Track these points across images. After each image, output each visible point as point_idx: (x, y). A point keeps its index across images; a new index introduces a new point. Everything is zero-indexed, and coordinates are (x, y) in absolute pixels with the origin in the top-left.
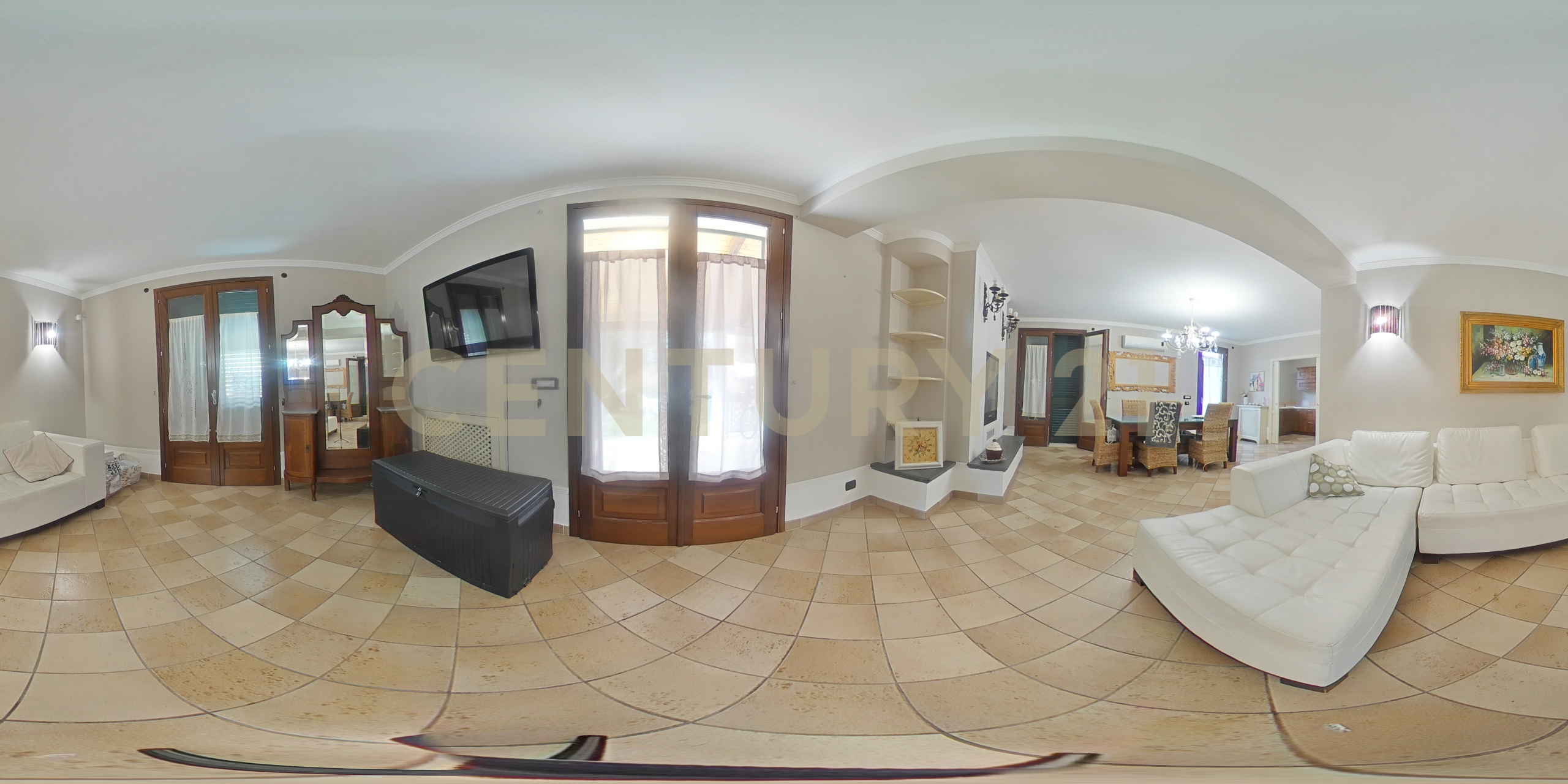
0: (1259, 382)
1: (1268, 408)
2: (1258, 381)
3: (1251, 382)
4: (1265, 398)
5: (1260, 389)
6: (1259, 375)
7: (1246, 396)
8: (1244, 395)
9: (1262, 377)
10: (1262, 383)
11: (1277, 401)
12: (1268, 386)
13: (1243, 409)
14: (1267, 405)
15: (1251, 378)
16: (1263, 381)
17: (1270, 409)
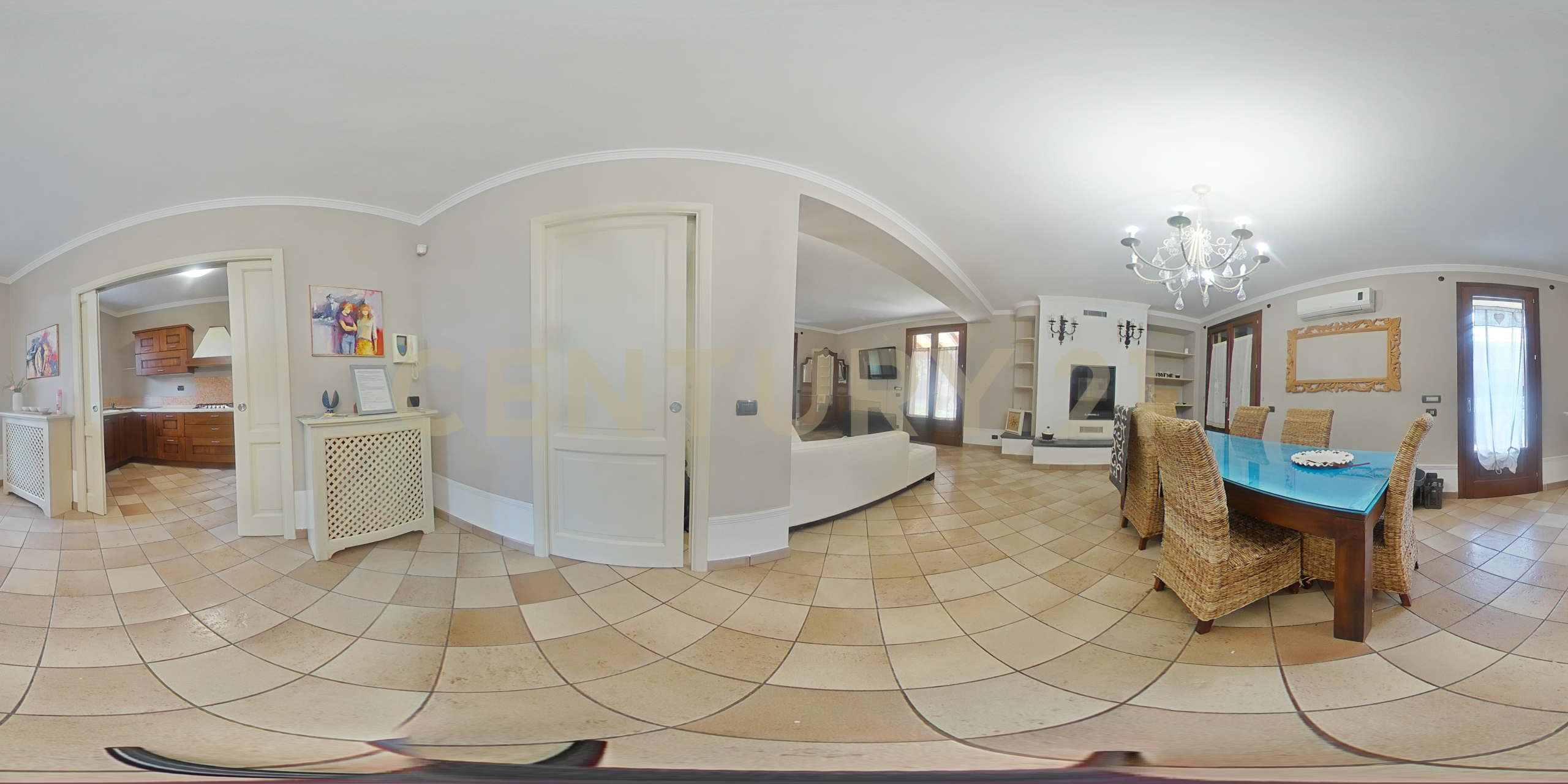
0: (46, 353)
1: (72, 419)
2: (43, 353)
3: (29, 357)
4: (60, 393)
5: (48, 370)
6: (46, 335)
7: (16, 390)
8: (12, 388)
9: (52, 339)
10: (53, 356)
11: (95, 397)
12: (70, 362)
13: (10, 421)
14: (70, 413)
15: (29, 347)
16: (55, 349)
17: (78, 423)
